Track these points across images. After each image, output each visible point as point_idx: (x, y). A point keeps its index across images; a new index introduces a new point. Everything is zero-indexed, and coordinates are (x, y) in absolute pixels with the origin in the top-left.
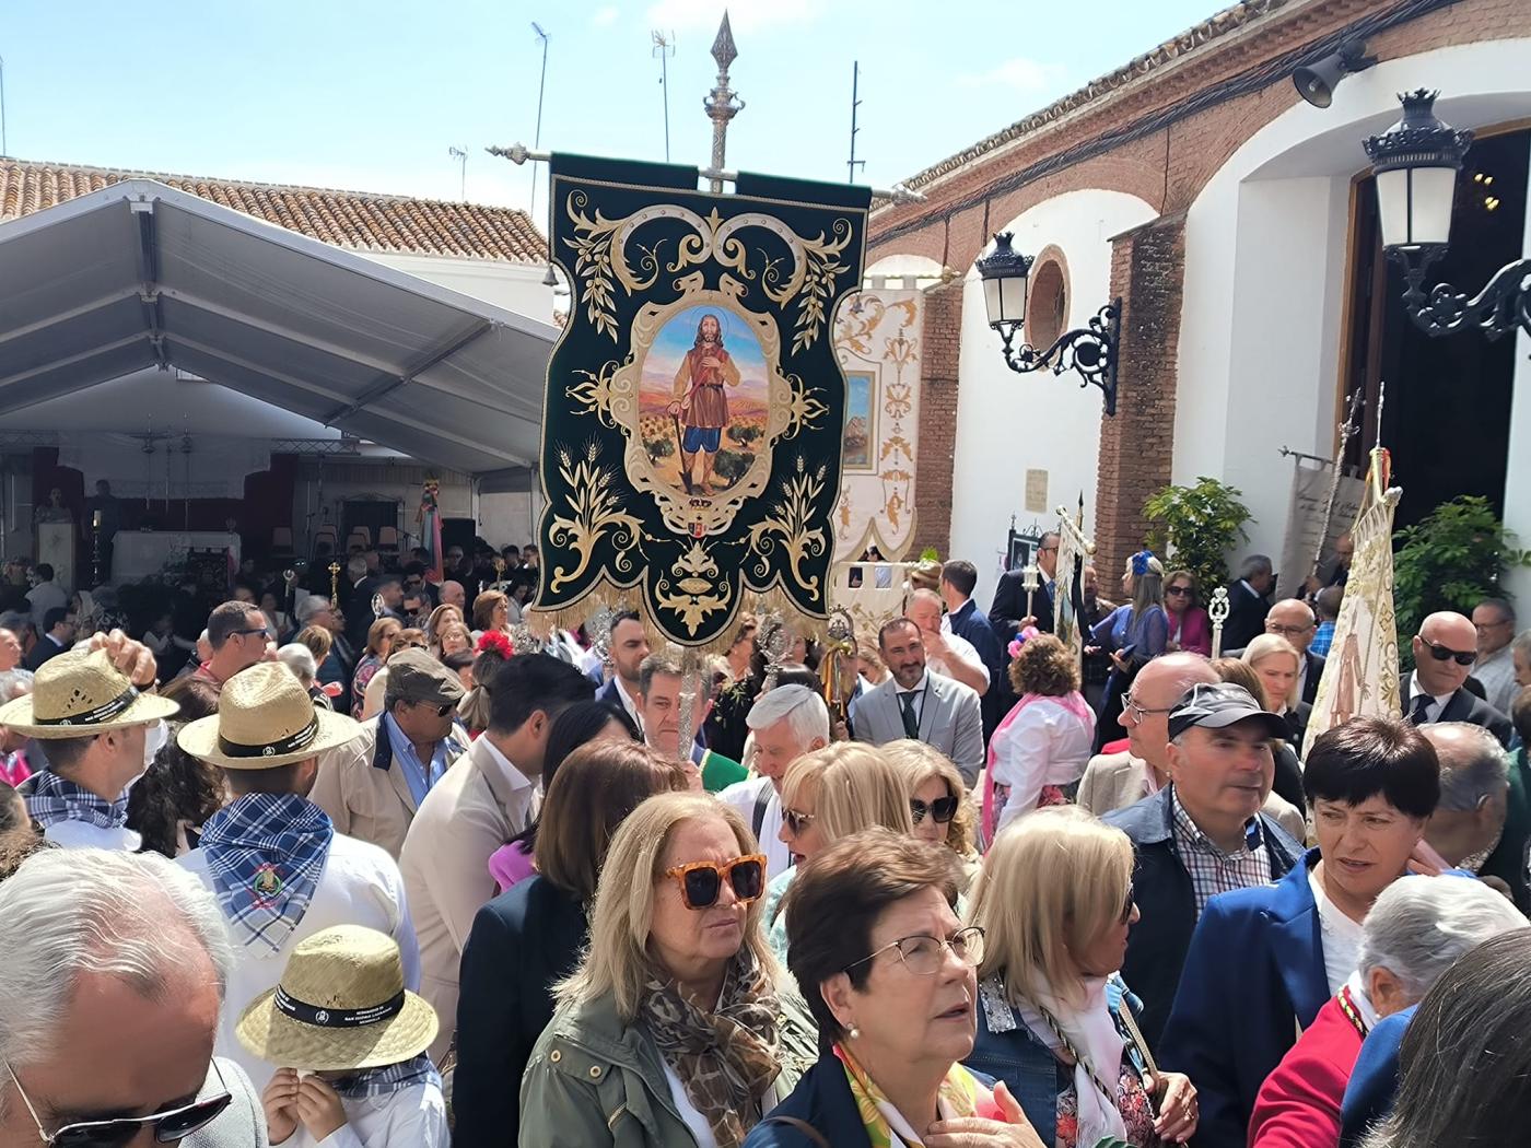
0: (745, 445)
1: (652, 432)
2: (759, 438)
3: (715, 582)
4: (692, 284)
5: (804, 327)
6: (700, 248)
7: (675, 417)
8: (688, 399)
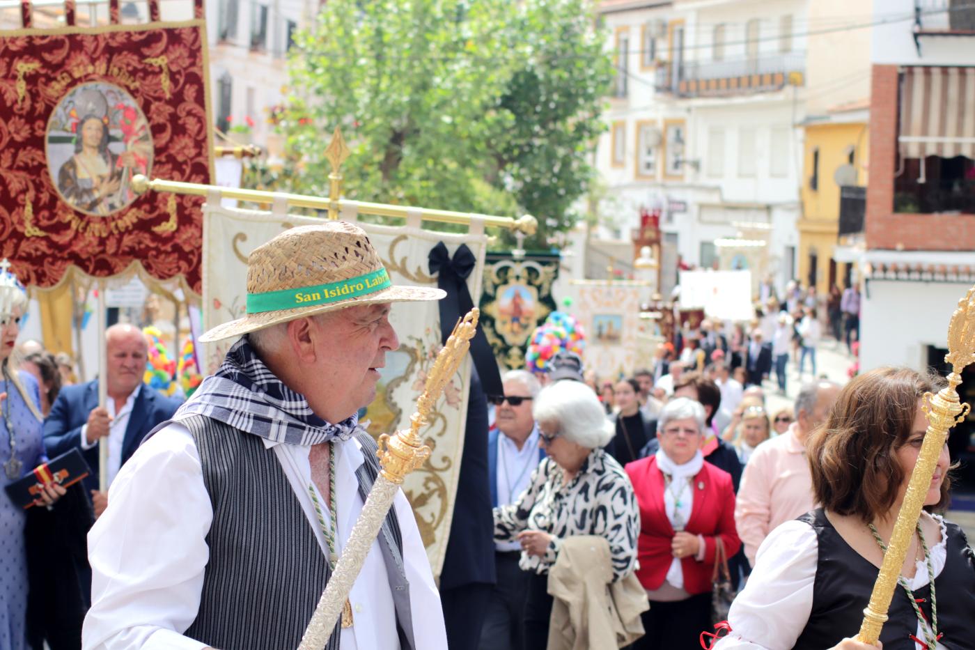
1: (503, 318)
4: (513, 280)
5: (544, 290)
6: (514, 272)
7: (509, 314)
8: (512, 310)
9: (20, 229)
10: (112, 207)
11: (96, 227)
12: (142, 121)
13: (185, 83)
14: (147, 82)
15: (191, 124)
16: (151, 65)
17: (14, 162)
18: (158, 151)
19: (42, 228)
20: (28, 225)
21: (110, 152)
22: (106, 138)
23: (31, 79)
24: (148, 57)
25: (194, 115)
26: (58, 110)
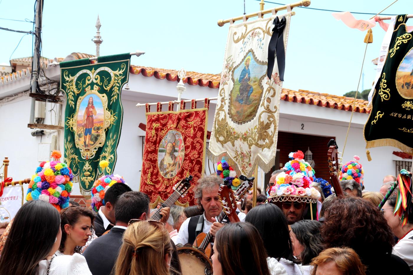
0: (97, 132)
1: (79, 131)
2: (101, 129)
3: (91, 172)
4: (88, 89)
5: (114, 96)
6: (90, 79)
7: (83, 126)
8: (86, 121)
9: (146, 182)
10: (172, 175)
11: (166, 182)
12: (183, 144)
13: (198, 131)
14: (187, 131)
15: (198, 146)
16: (189, 124)
17: (147, 158)
18: (186, 155)
19: (153, 182)
20: (148, 180)
21: (174, 155)
22: (173, 150)
23: (157, 130)
24: (189, 121)
25: (199, 143)
26: (163, 140)
